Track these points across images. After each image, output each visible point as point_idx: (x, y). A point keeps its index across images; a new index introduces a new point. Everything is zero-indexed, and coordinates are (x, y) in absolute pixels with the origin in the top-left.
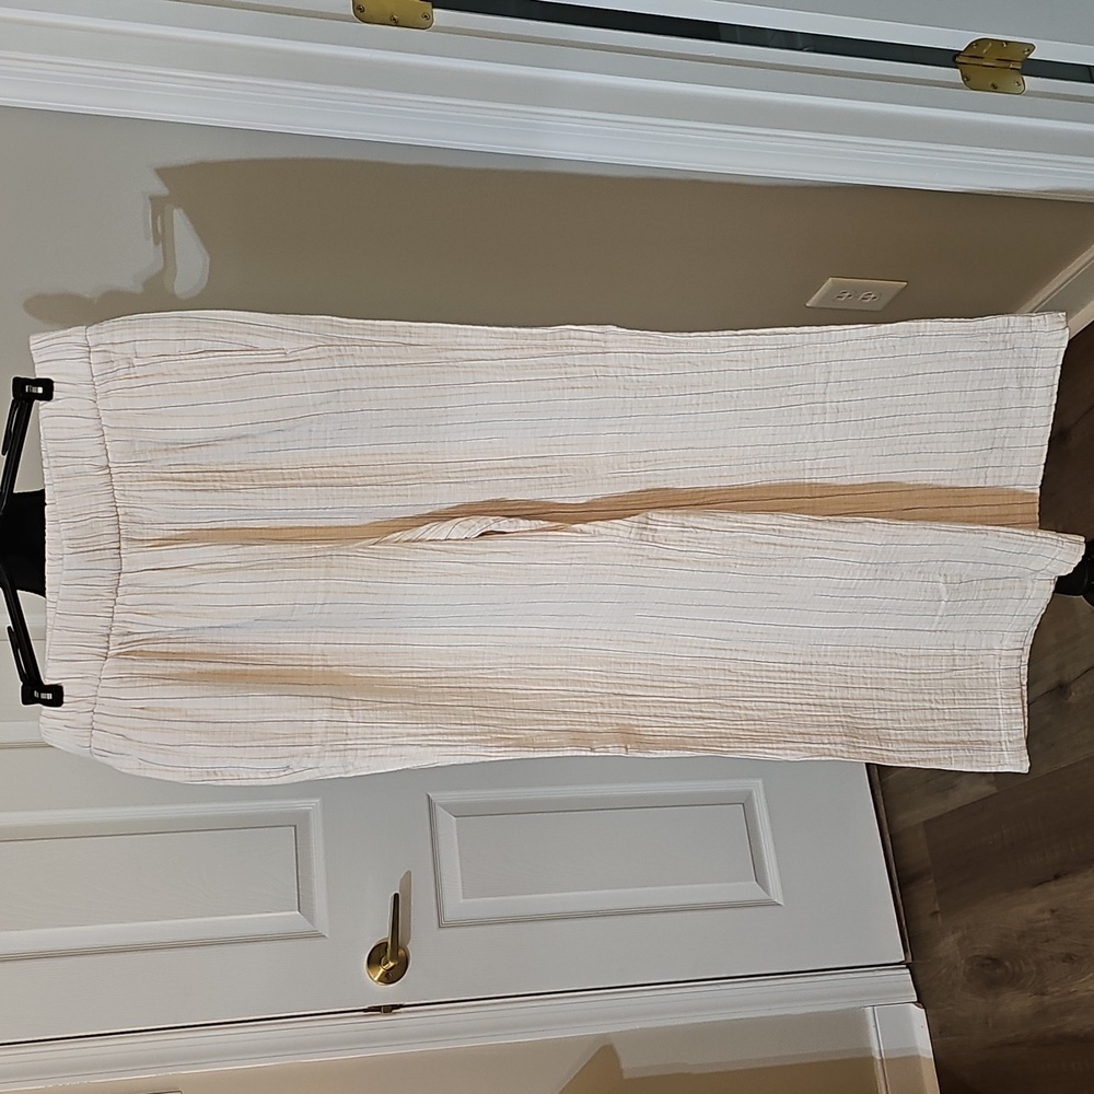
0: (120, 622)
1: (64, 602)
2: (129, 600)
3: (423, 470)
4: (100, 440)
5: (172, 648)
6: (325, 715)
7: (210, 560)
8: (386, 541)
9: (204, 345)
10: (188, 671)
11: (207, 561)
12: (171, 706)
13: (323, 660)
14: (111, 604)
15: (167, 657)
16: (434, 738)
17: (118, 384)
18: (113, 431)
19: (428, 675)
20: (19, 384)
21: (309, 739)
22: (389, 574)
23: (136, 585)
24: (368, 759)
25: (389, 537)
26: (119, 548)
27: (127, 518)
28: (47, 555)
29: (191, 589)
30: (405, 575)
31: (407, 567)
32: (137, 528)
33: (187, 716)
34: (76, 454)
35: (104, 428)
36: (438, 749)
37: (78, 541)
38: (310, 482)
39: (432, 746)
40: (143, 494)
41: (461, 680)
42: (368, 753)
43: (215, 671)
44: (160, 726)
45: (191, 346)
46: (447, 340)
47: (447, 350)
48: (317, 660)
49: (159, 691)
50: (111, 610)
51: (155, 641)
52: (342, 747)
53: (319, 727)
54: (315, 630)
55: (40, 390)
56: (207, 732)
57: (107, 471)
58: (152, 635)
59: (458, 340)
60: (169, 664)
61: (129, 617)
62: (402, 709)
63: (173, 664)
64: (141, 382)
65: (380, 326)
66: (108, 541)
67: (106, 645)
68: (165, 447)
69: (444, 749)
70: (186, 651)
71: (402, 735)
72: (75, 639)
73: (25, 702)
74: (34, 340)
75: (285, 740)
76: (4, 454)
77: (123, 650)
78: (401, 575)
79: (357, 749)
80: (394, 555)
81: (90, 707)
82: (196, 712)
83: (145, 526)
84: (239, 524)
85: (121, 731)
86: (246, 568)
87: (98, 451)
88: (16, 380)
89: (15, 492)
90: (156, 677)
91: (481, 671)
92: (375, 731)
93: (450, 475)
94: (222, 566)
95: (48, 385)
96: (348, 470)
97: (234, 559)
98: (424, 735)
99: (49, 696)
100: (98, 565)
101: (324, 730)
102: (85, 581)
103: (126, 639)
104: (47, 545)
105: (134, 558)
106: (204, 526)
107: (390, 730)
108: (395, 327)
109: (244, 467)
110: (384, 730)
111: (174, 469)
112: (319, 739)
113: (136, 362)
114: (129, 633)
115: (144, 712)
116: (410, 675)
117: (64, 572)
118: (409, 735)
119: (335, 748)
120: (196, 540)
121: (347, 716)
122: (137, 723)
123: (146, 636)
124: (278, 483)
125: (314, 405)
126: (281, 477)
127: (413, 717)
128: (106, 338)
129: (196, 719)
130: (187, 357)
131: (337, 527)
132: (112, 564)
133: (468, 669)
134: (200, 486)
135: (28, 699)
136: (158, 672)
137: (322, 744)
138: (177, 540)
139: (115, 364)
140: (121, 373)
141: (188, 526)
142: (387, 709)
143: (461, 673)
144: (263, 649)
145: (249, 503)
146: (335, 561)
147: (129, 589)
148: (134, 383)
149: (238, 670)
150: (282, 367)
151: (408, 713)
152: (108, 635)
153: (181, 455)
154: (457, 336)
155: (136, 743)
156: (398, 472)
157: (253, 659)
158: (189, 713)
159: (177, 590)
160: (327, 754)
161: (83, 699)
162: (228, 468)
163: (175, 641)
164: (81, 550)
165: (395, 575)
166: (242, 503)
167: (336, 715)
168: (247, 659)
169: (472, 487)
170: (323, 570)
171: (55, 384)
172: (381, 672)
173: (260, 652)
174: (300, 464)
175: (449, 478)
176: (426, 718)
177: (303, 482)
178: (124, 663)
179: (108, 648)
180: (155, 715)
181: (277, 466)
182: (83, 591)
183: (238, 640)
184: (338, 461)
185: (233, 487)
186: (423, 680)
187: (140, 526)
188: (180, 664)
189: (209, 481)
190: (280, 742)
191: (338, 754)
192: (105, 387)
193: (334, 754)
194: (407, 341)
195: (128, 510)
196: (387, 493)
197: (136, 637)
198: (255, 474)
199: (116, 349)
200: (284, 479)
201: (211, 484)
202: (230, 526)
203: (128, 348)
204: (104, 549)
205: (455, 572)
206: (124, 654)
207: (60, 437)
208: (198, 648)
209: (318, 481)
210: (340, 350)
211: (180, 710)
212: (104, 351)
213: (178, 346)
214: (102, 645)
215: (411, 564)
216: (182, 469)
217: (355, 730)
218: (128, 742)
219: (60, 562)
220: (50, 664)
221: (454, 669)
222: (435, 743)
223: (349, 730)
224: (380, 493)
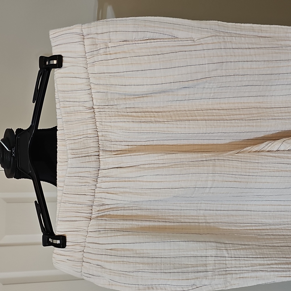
0: (98, 198)
1: (68, 187)
2: (103, 185)
3: (261, 112)
4: (89, 92)
5: (126, 213)
6: (213, 253)
7: (148, 162)
8: (243, 152)
9: (149, 35)
10: (136, 227)
11: (147, 162)
12: (127, 248)
13: (205, 219)
14: (93, 187)
15: (124, 218)
16: (274, 266)
17: (100, 58)
18: (96, 87)
19: (260, 228)
20: (43, 60)
21: (205, 268)
22: (248, 170)
23: (107, 177)
24: (238, 279)
25: (244, 149)
26: (98, 155)
27: (103, 138)
28: (58, 160)
29: (138, 179)
30: (257, 171)
31: (258, 166)
32: (108, 144)
33: (136, 254)
34: (75, 100)
35: (92, 85)
36: (277, 273)
37: (76, 151)
38: (202, 118)
39: (273, 271)
40: (112, 124)
41: (278, 231)
42: (238, 276)
43: (149, 226)
44: (122, 260)
45: (141, 36)
46: (282, 35)
47: (282, 40)
48: (202, 219)
49: (120, 239)
50: (94, 191)
51: (117, 209)
52: (224, 273)
53: (211, 260)
54: (200, 202)
55: (55, 62)
56: (148, 264)
57: (92, 110)
58: (115, 206)
59: (287, 35)
60: (125, 222)
61: (103, 195)
62: (253, 249)
63: (128, 222)
64: (113, 56)
65: (244, 26)
66: (92, 151)
67: (90, 212)
68: (124, 97)
69: (280, 273)
70: (133, 214)
71: (256, 265)
72: (73, 208)
73: (45, 245)
74: (51, 32)
75: (192, 269)
76: (33, 102)
77: (100, 215)
78: (254, 171)
79: (232, 274)
80: (250, 159)
81: (82, 248)
82: (142, 252)
83: (113, 143)
84: (161, 143)
85: (99, 263)
86: (168, 167)
87: (87, 98)
88: (41, 58)
89: (39, 128)
90: (118, 230)
91: (287, 226)
92: (241, 263)
93: (275, 115)
94: (155, 166)
95: (59, 58)
96: (222, 112)
97: (161, 162)
98: (268, 265)
99: (58, 242)
100: (87, 165)
101: (213, 262)
102: (80, 174)
103: (102, 208)
104: (58, 154)
105: (107, 161)
106: (143, 143)
107: (249, 262)
108: (253, 27)
109: (165, 110)
110: (247, 262)
111: (128, 110)
112: (211, 268)
113: (110, 45)
114: (103, 205)
115: (113, 251)
116: (251, 228)
117: (69, 169)
118: (260, 265)
119: (220, 273)
120: (139, 151)
121: (225, 253)
122: (109, 258)
123: (112, 206)
124: (184, 118)
125: (209, 71)
126: (186, 115)
127: (260, 254)
128: (93, 30)
129: (142, 255)
130: (139, 42)
131: (212, 145)
132: (95, 165)
133: (280, 224)
134: (143, 119)
135: (46, 243)
136: (119, 227)
137: (213, 271)
138: (130, 151)
139: (98, 46)
140: (101, 51)
141: (135, 143)
142: (245, 249)
143: (277, 227)
144: (173, 213)
145: (170, 129)
146: (217, 163)
147: (104, 179)
148: (109, 57)
149: (162, 225)
150: (193, 48)
151: (257, 251)
152: (92, 206)
153: (133, 102)
154: (287, 33)
155: (108, 271)
156: (248, 112)
157: (168, 219)
158: (138, 252)
159: (130, 179)
160: (216, 277)
161: (77, 244)
162: (157, 110)
163: (128, 208)
164: (78, 156)
165: (251, 171)
166: (166, 129)
167: (219, 253)
168: (165, 219)
169: (287, 121)
170: (211, 168)
171: (63, 58)
172: (235, 226)
173: (171, 214)
174: (195, 108)
175: (275, 116)
176: (267, 254)
177: (198, 118)
178: (100, 222)
179: (91, 213)
180: (119, 253)
181: (183, 109)
182: (79, 180)
183: (160, 207)
184: (216, 107)
185: (161, 120)
186: (259, 231)
187: (110, 143)
188: (131, 222)
189: (148, 117)
190: (190, 269)
191: (222, 277)
192: (92, 60)
193: (220, 277)
194: (260, 35)
195: (104, 133)
196: (243, 125)
197: (107, 207)
198: (172, 113)
199: (99, 37)
200: (188, 116)
201: (149, 118)
202: (157, 144)
203: (105, 36)
204: (91, 156)
205: (284, 169)
206: (100, 216)
207: (66, 89)
208: (139, 213)
209: (206, 118)
210: (224, 39)
211: (132, 250)
212: (92, 38)
213: (134, 36)
214: (88, 212)
215: (260, 165)
216: (133, 110)
217: (230, 262)
218: (103, 270)
219: (66, 163)
220: (59, 223)
221: (273, 225)
222: (275, 270)
223: (227, 262)
224: (239, 125)
